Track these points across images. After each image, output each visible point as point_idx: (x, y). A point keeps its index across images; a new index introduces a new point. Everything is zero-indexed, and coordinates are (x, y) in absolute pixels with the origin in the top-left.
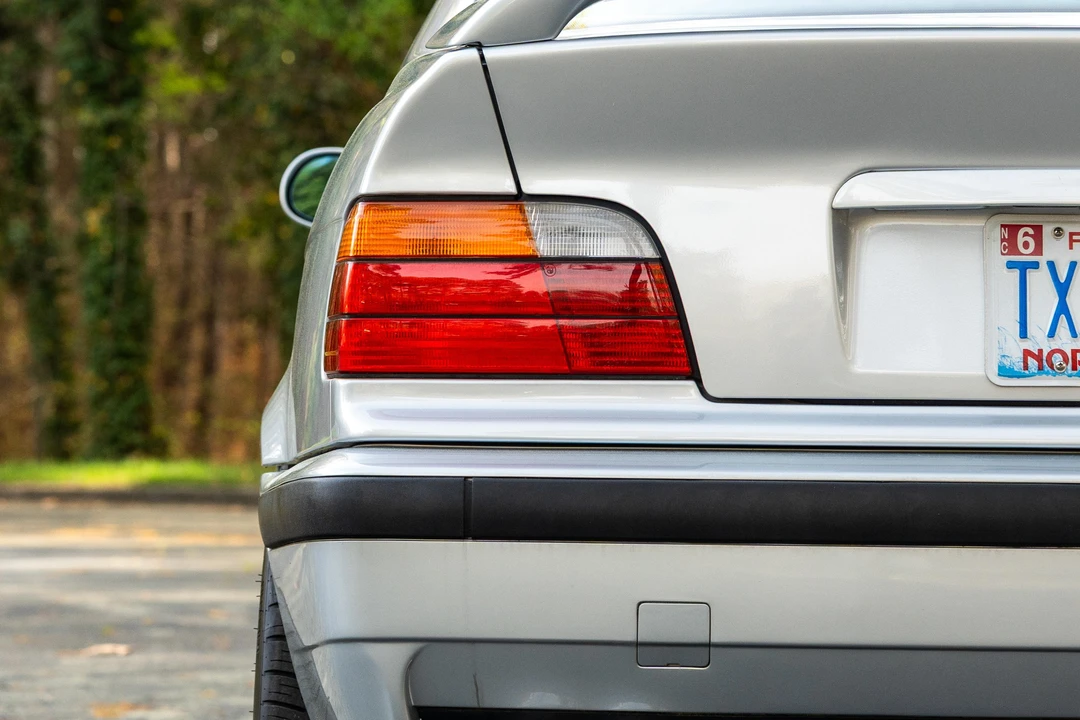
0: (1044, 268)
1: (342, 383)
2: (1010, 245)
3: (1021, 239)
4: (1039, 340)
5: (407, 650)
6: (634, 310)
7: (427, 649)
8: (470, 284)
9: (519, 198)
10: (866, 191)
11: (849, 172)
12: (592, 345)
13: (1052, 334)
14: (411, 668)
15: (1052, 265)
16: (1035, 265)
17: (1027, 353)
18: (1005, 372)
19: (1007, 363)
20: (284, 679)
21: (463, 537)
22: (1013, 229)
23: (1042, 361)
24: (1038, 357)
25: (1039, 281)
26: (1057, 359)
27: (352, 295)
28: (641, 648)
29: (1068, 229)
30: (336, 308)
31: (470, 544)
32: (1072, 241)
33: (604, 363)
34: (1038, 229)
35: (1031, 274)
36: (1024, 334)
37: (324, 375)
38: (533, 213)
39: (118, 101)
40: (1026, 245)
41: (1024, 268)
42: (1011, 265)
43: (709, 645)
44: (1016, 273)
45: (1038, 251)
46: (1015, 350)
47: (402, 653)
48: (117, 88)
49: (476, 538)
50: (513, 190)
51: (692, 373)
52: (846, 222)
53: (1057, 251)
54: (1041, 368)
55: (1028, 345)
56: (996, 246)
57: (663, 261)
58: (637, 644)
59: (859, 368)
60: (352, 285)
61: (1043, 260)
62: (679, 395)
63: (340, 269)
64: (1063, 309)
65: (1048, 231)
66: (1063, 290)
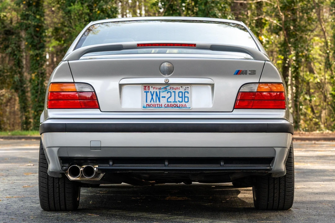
0: (150, 92)
1: (48, 110)
2: (145, 89)
3: (146, 88)
4: (149, 103)
5: (58, 148)
6: (92, 99)
7: (61, 148)
8: (72, 95)
9: (74, 82)
10: (124, 81)
11: (122, 78)
12: (84, 104)
13: (151, 102)
14: (58, 151)
15: (151, 92)
16: (148, 92)
17: (147, 105)
18: (144, 107)
19: (144, 106)
20: (43, 155)
21: (66, 132)
22: (145, 87)
23: (149, 106)
24: (149, 105)
25: (149, 94)
26: (151, 105)
27: (50, 97)
28: (91, 148)
29: (153, 87)
30: (48, 99)
31: (66, 133)
32: (154, 88)
33: (86, 107)
34: (149, 87)
35: (148, 93)
36: (147, 102)
37: (47, 109)
38: (76, 84)
39: (39, 49)
40: (147, 89)
41: (147, 92)
42: (145, 92)
43: (101, 147)
44: (146, 93)
45: (149, 90)
46: (145, 104)
47: (57, 149)
48: (38, 46)
49: (67, 132)
50: (73, 82)
51: (99, 108)
52: (121, 86)
53: (152, 90)
54: (149, 107)
55: (147, 103)
56: (143, 89)
57: (95, 92)
58: (91, 147)
59: (123, 107)
60: (50, 96)
61: (149, 91)
62: (97, 111)
63: (49, 93)
64: (152, 98)
65: (150, 87)
66: (152, 95)
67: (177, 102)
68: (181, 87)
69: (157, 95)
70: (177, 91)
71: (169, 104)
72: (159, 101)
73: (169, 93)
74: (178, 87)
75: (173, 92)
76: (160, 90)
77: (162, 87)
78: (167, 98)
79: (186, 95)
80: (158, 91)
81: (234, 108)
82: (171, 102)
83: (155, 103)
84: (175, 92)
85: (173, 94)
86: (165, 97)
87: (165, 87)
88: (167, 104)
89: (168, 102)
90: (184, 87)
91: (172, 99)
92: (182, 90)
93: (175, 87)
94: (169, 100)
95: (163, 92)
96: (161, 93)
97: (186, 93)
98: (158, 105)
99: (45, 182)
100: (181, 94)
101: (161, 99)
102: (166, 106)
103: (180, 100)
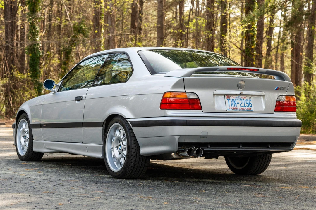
1: (167, 110)
2: (227, 98)
4: (230, 107)
5: (179, 137)
6: (197, 103)
12: (192, 107)
14: (179, 139)
16: (229, 99)
19: (228, 109)
22: (227, 96)
25: (230, 101)
29: (232, 96)
31: (186, 126)
38: (187, 93)
42: (227, 100)
43: (207, 136)
45: (229, 98)
50: (185, 91)
51: (202, 110)
53: (231, 98)
54: (231, 109)
57: (199, 99)
58: (201, 136)
59: (216, 109)
62: (201, 112)
64: (232, 104)
65: (230, 96)
66: (232, 102)
67: (246, 106)
68: (247, 97)
69: (234, 102)
70: (245, 99)
71: (242, 107)
72: (236, 106)
73: (241, 101)
74: (245, 97)
75: (243, 100)
76: (236, 99)
77: (237, 96)
78: (240, 103)
79: (250, 102)
80: (234, 99)
81: (275, 111)
82: (242, 106)
83: (234, 107)
84: (244, 100)
85: (243, 101)
86: (239, 103)
87: (238, 96)
88: (240, 107)
89: (241, 106)
90: (248, 97)
91: (243, 105)
92: (247, 99)
93: (243, 97)
94: (242, 105)
95: (237, 100)
96: (236, 100)
97: (250, 101)
98: (235, 108)
99: (134, 159)
100: (247, 101)
101: (237, 104)
102: (240, 109)
103: (247, 105)
